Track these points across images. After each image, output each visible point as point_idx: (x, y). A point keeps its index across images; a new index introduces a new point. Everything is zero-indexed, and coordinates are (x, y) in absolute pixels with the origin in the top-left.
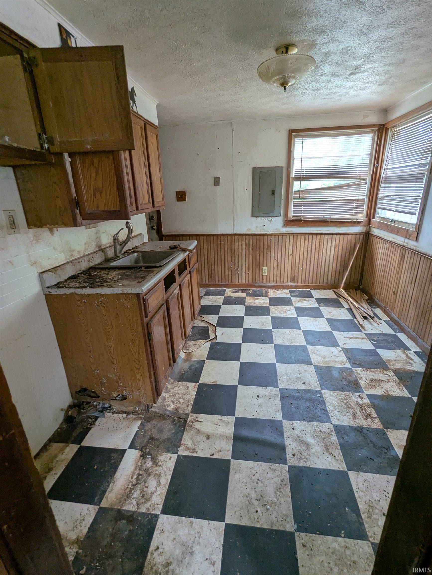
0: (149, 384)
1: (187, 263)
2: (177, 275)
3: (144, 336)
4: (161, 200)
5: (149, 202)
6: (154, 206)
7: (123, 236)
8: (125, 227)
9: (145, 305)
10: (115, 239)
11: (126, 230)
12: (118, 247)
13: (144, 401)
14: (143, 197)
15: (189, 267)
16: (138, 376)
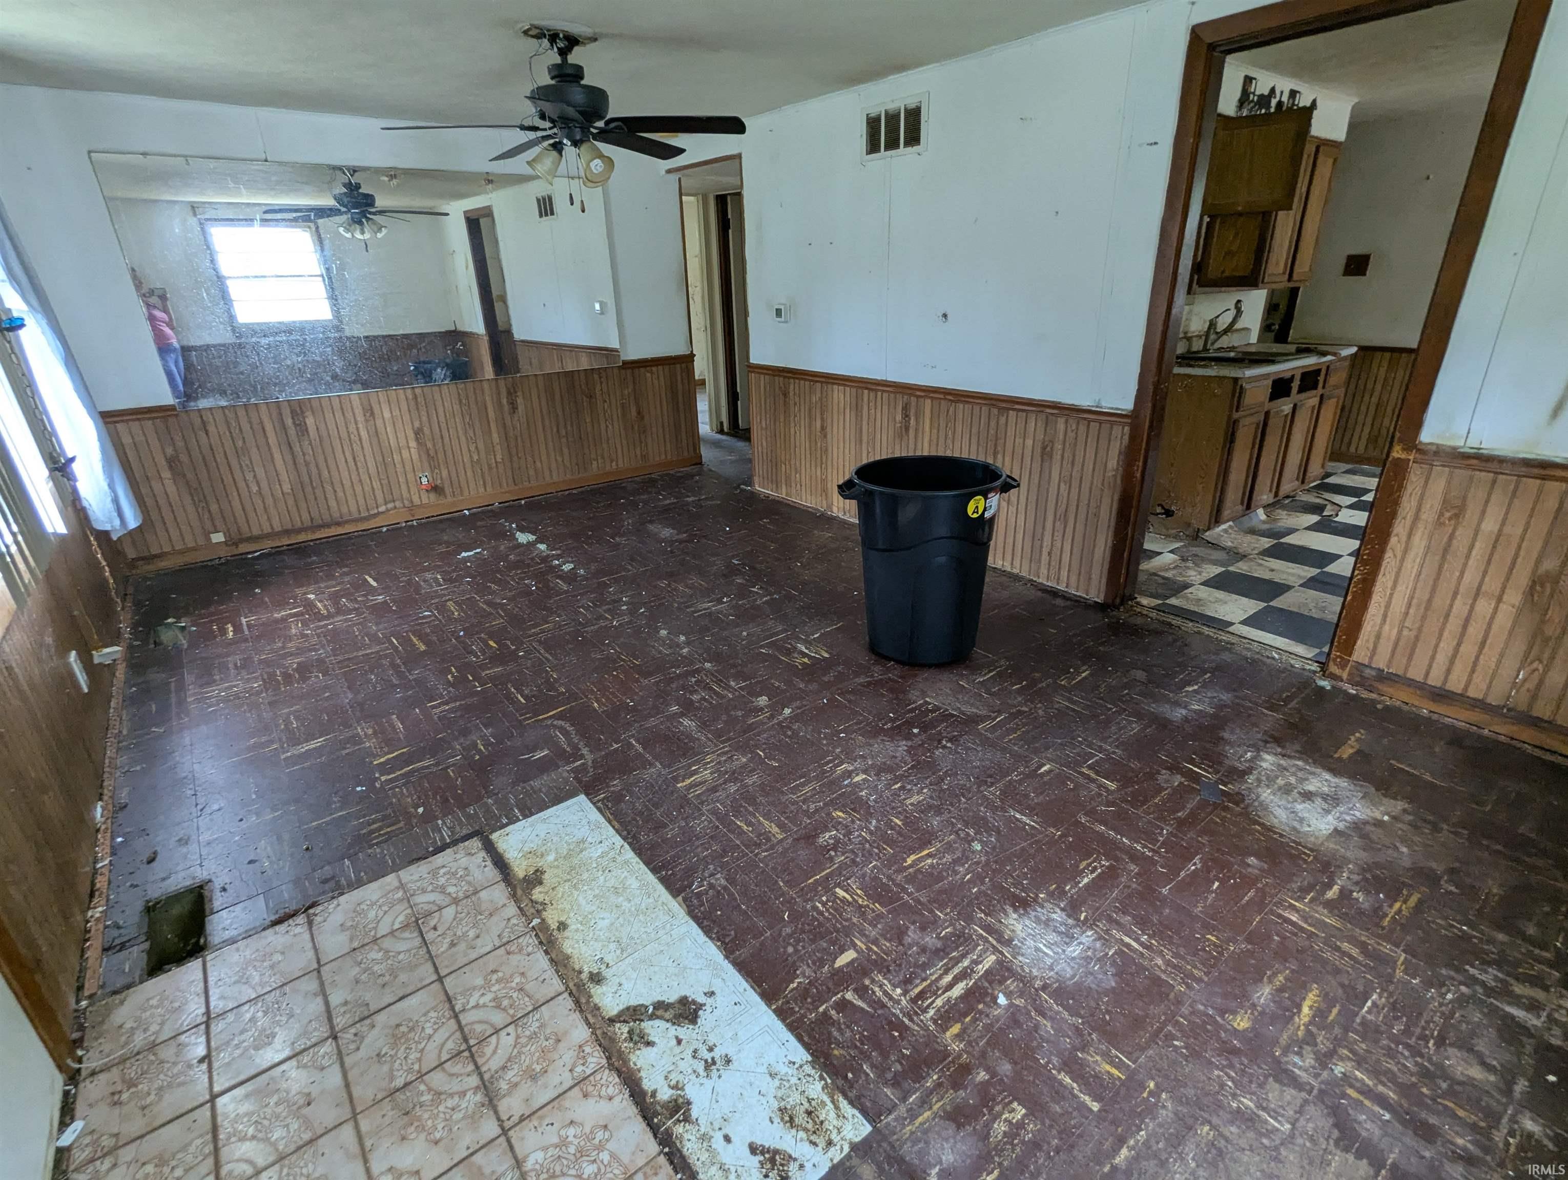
0: (1211, 498)
1: (1321, 379)
2: (1295, 385)
3: (1226, 434)
4: (1307, 269)
5: (1284, 273)
6: (1290, 279)
7: (1224, 322)
8: (1232, 307)
9: (1240, 393)
10: (1212, 324)
11: (1233, 312)
12: (1213, 337)
13: (1196, 524)
14: (1277, 264)
15: (1324, 387)
16: (1200, 487)
